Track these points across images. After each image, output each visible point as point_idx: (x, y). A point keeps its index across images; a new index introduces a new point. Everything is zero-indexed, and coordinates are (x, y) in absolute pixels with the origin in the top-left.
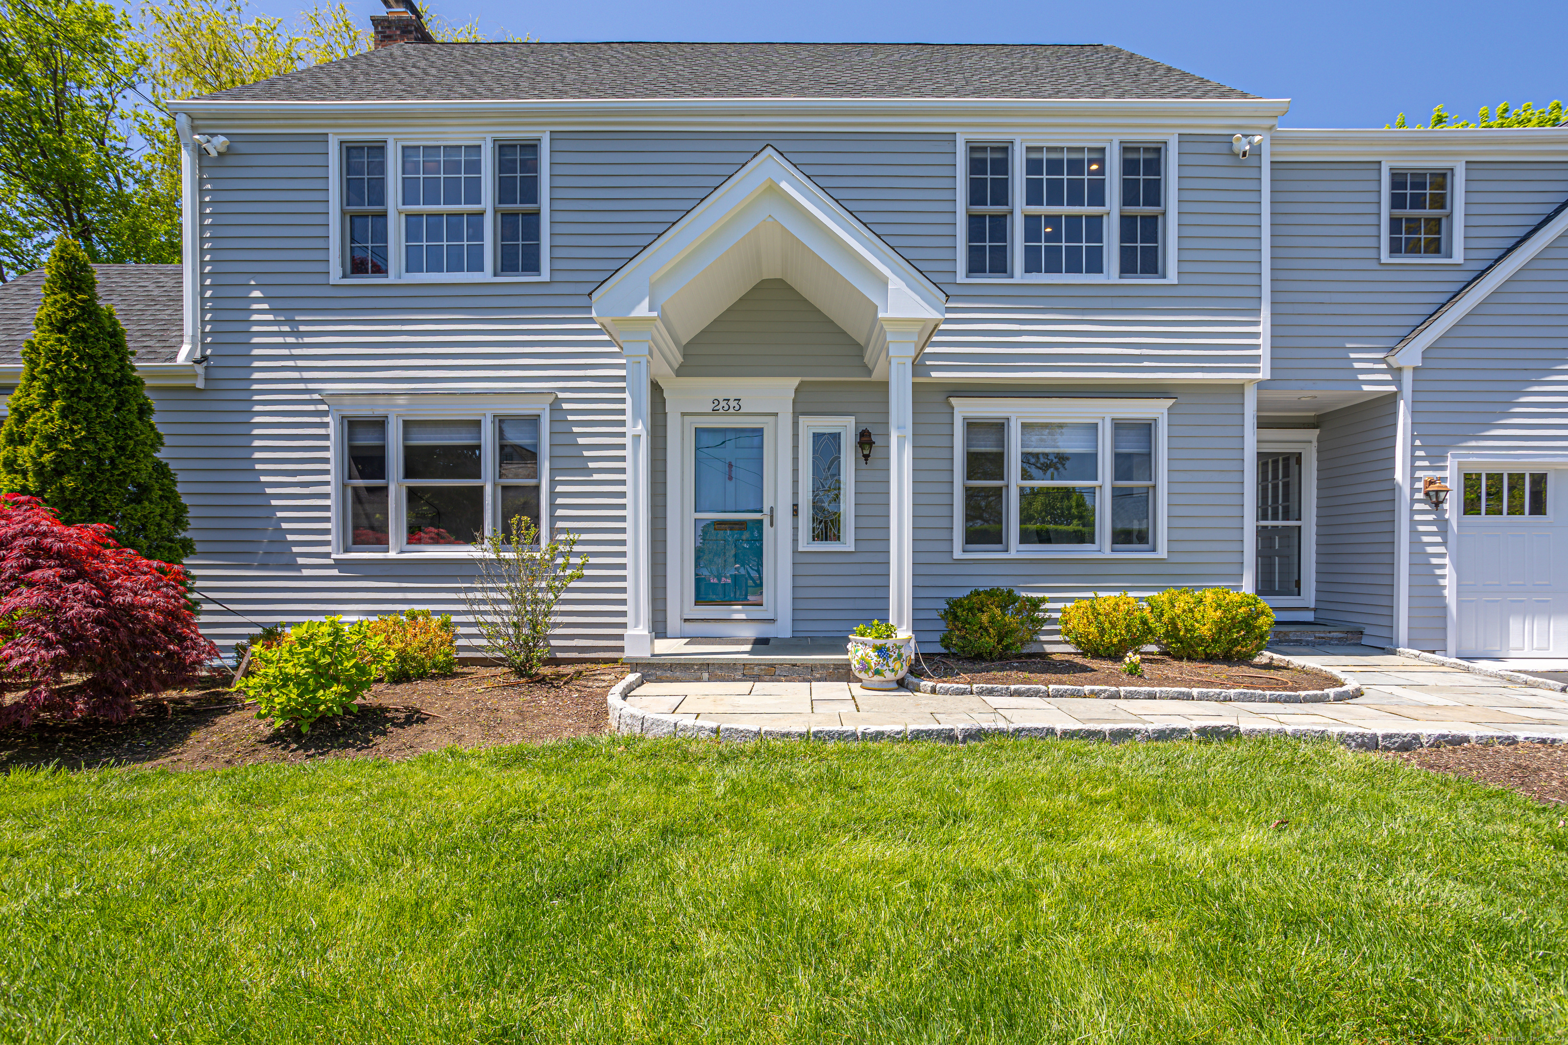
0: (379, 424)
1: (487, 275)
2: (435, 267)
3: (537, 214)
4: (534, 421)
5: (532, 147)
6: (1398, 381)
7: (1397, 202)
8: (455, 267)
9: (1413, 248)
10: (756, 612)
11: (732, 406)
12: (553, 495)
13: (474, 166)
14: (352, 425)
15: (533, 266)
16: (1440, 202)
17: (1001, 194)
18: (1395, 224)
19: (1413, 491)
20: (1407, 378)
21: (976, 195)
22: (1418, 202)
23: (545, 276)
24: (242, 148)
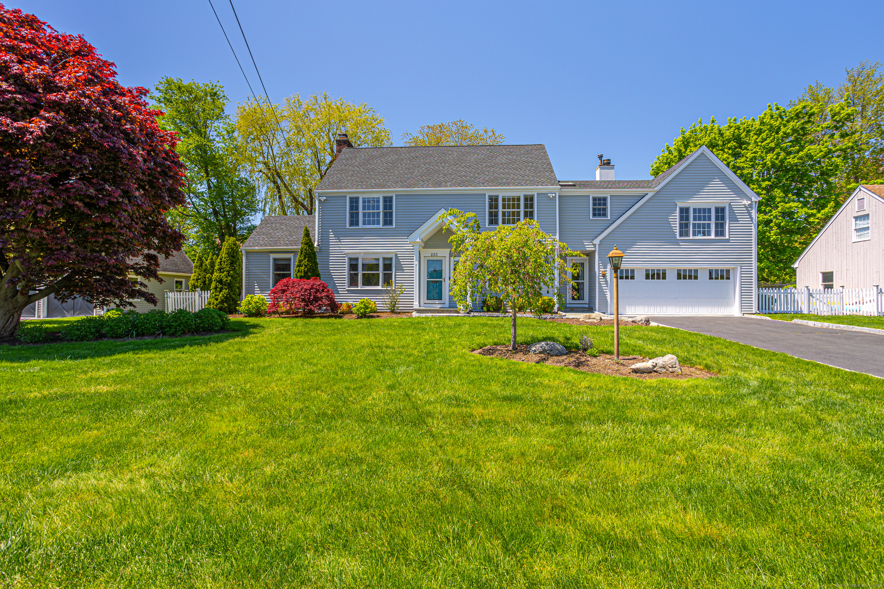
0: (357, 259)
1: (381, 226)
2: (369, 224)
3: (392, 212)
4: (391, 259)
5: (391, 198)
6: (595, 247)
7: (594, 204)
8: (374, 224)
9: (599, 215)
10: (440, 301)
11: (436, 255)
12: (396, 275)
13: (378, 201)
14: (351, 259)
15: (391, 223)
16: (605, 204)
17: (497, 207)
18: (594, 210)
19: (599, 274)
20: (597, 247)
21: (491, 207)
22: (600, 204)
23: (394, 226)
24: (329, 199)
